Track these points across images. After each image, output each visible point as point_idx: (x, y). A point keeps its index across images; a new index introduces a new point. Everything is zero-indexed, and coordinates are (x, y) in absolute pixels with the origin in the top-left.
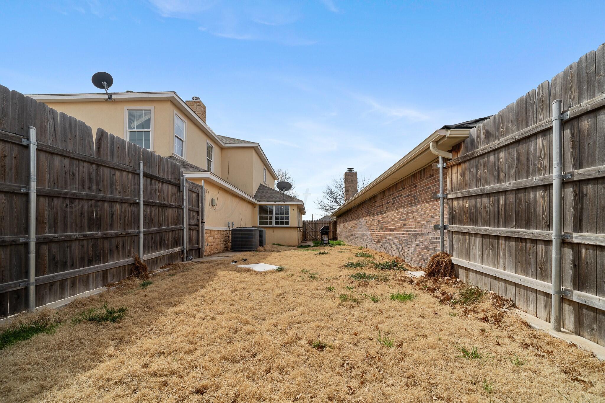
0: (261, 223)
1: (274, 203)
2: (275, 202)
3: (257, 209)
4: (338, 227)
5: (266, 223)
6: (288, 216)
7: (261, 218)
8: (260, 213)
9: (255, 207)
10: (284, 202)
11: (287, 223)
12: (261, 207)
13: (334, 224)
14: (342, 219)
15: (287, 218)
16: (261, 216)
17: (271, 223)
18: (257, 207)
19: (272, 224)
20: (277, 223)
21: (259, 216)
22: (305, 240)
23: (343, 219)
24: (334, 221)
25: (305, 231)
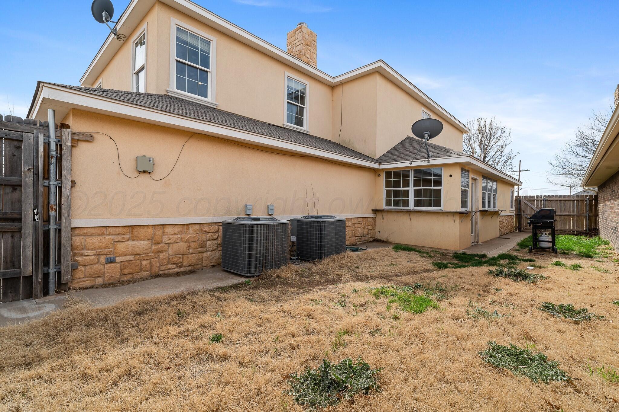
0: (388, 203)
1: (410, 165)
2: (411, 163)
3: (383, 179)
4: (601, 208)
5: (397, 204)
6: (440, 189)
7: (388, 193)
8: (388, 185)
9: (379, 175)
10: (429, 161)
11: (438, 203)
12: (388, 174)
13: (591, 201)
14: (607, 192)
15: (438, 193)
16: (390, 190)
17: (406, 203)
18: (383, 176)
19: (408, 206)
20: (418, 203)
21: (387, 191)
22: (520, 231)
23: (610, 193)
24: (591, 196)
25: (520, 215)
